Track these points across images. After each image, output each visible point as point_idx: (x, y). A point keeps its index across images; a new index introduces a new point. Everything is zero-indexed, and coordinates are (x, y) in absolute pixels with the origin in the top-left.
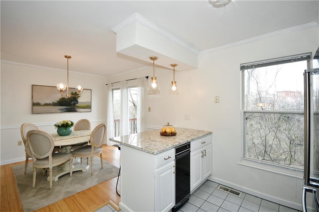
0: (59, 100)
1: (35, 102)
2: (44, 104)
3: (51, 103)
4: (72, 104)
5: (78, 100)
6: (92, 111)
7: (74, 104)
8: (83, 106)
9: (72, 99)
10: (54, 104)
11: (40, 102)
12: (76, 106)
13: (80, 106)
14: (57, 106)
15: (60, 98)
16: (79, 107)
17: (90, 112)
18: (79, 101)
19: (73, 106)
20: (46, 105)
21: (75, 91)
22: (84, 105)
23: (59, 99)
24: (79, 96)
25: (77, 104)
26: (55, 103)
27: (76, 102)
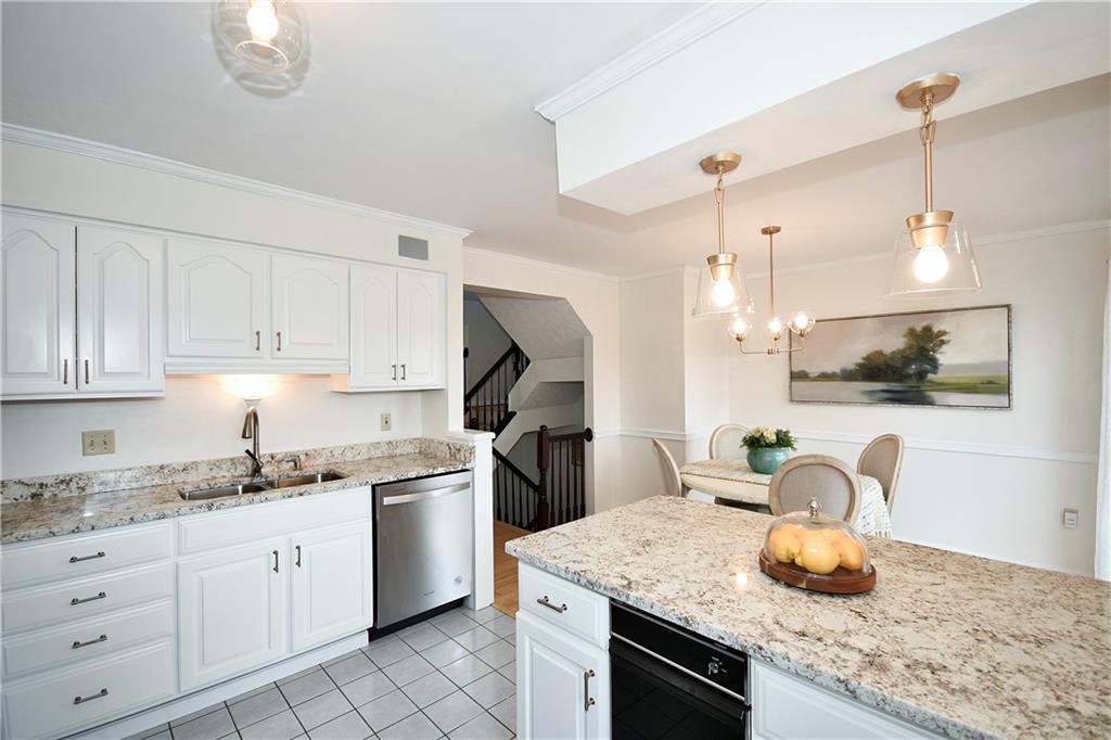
0: (861, 361)
1: (795, 369)
2: (819, 376)
3: (838, 371)
4: (911, 372)
5: (938, 356)
6: (1014, 404)
7: (921, 375)
8: (962, 381)
9: (913, 356)
10: (848, 376)
11: (807, 370)
12: (931, 381)
13: (946, 381)
14: (856, 380)
15: (864, 355)
16: (942, 384)
17: (1001, 408)
18: (940, 362)
19: (913, 383)
20: (824, 377)
21: (925, 324)
22: (965, 377)
23: (864, 359)
24: (943, 342)
25: (935, 373)
26: (851, 372)
27: (928, 367)
